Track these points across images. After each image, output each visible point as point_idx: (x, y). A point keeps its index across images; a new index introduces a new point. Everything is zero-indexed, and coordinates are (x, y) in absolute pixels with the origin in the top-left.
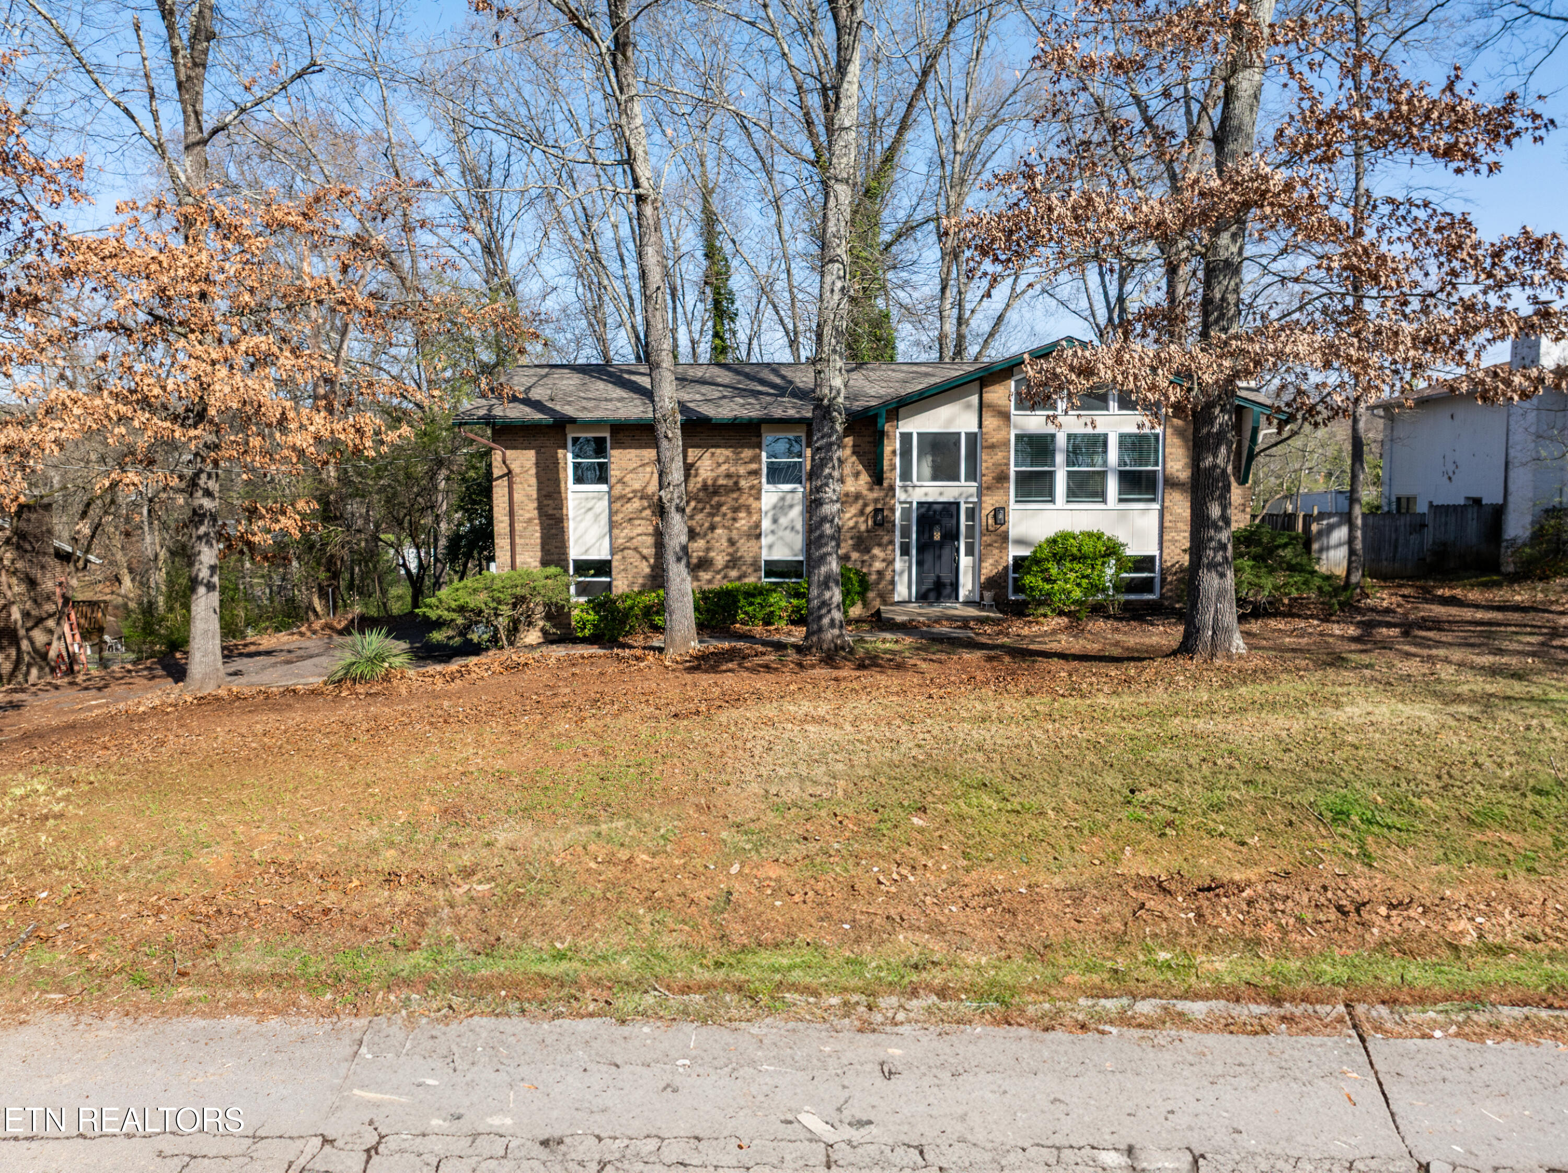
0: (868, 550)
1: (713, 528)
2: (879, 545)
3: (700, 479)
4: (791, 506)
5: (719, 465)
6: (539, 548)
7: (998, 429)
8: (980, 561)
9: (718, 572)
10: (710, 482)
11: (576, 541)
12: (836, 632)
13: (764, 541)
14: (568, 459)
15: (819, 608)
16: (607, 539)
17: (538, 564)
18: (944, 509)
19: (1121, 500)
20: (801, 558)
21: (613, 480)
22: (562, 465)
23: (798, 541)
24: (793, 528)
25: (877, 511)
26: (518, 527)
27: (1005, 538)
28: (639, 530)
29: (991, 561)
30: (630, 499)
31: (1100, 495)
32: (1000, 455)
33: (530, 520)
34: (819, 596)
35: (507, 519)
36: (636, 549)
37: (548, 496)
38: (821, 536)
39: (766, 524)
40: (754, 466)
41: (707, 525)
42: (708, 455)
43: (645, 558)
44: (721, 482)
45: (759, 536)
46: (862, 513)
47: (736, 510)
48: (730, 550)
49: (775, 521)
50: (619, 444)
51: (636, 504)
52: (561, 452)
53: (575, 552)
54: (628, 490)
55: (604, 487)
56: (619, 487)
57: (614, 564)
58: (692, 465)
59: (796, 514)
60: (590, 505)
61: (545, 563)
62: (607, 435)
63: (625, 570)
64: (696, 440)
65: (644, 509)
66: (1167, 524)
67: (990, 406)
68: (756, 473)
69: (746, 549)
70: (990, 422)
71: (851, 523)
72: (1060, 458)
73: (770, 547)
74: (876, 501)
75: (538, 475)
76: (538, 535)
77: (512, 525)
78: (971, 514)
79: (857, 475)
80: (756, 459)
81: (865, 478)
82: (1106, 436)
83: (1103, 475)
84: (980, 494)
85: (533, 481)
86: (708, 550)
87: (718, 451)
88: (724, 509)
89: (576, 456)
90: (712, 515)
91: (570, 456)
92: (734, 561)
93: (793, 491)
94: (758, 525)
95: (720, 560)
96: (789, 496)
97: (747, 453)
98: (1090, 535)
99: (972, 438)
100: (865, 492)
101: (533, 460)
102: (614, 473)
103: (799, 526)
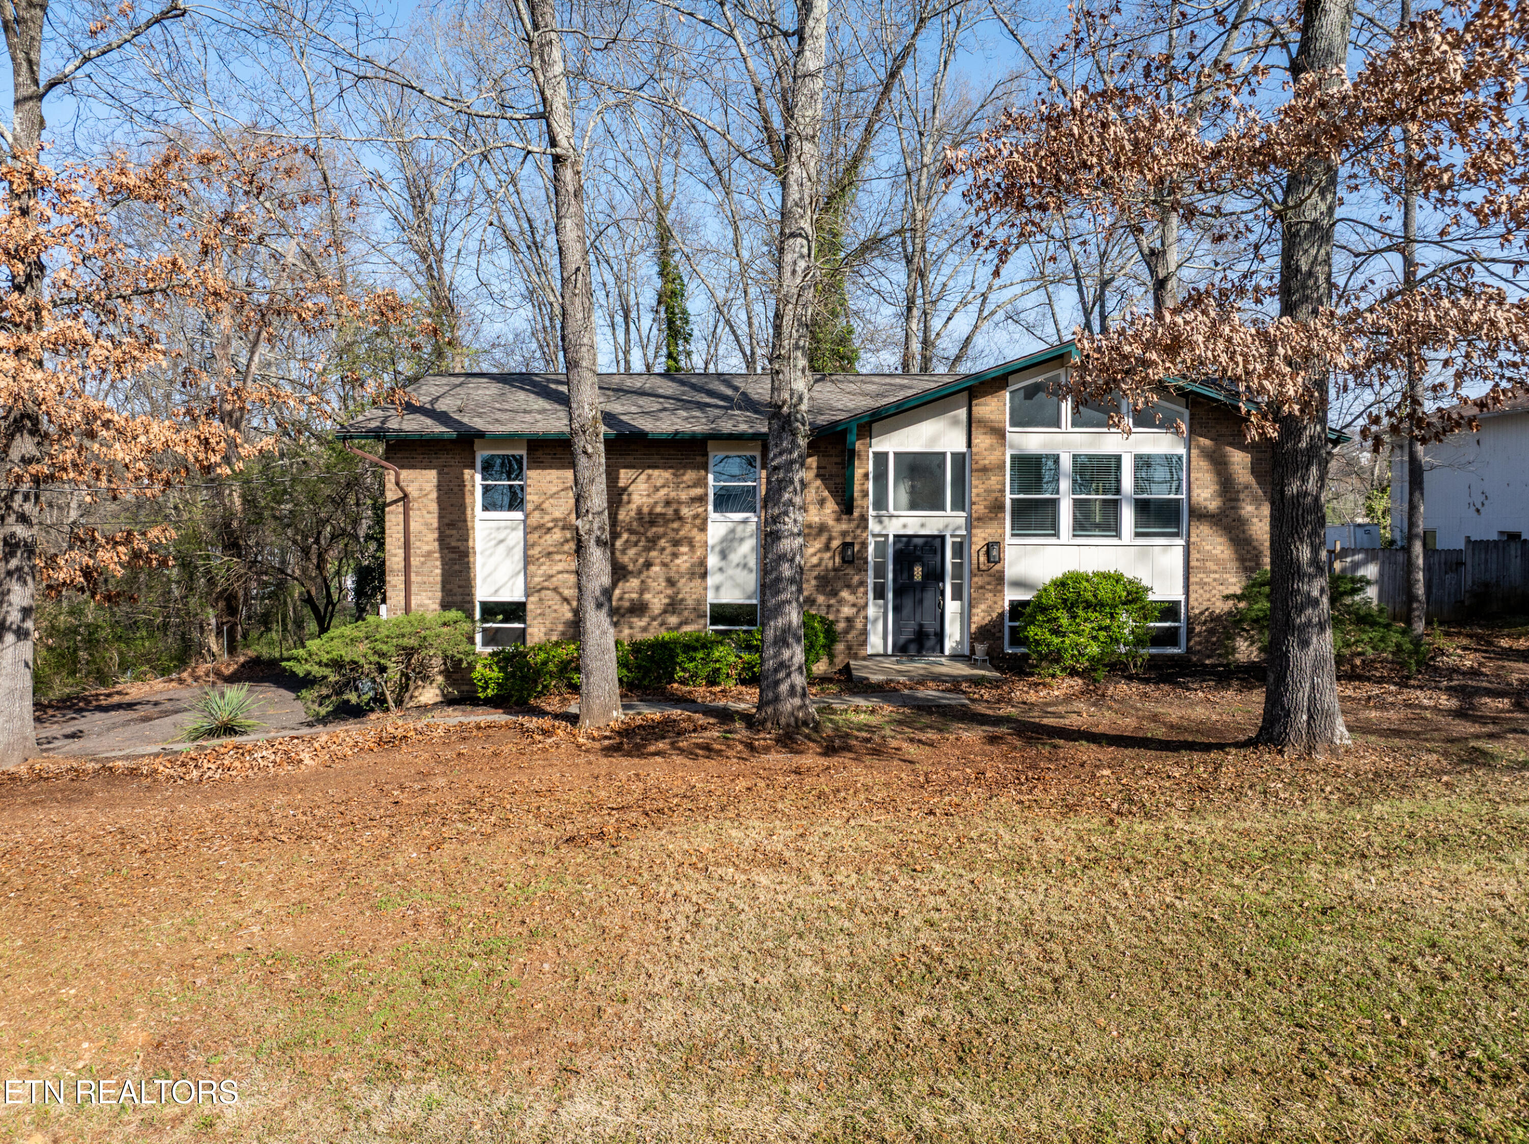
0: (834, 593)
1: (648, 565)
2: (848, 586)
3: (633, 506)
4: (742, 540)
5: (657, 489)
6: (439, 586)
7: (992, 448)
8: (971, 606)
9: (654, 619)
10: (646, 510)
11: (484, 580)
12: (797, 701)
13: (711, 581)
14: (476, 481)
15: (776, 671)
16: (521, 577)
17: (437, 606)
18: (926, 543)
19: (1138, 535)
20: (754, 602)
21: (529, 507)
22: (468, 488)
23: (750, 580)
24: (745, 566)
25: (846, 546)
26: (415, 561)
27: (999, 579)
28: (560, 567)
29: (983, 607)
30: (549, 530)
31: (1111, 527)
32: (994, 480)
33: (429, 554)
34: (775, 656)
35: (401, 552)
36: (555, 589)
37: (452, 525)
38: (779, 579)
39: (713, 561)
40: (698, 491)
41: (641, 560)
42: (643, 477)
43: (566, 600)
44: (658, 509)
45: (704, 575)
46: (827, 548)
47: (676, 543)
48: (669, 592)
49: (724, 555)
50: (537, 463)
51: (557, 535)
52: (467, 473)
53: (483, 592)
54: (547, 518)
55: (519, 515)
56: (537, 514)
57: (530, 607)
58: (625, 489)
59: (747, 549)
60: (501, 536)
61: (445, 606)
62: (524, 453)
63: (542, 614)
64: (630, 459)
65: (567, 541)
66: (1193, 563)
67: (982, 422)
68: (701, 499)
69: (688, 590)
70: (982, 441)
71: (815, 560)
72: (1065, 485)
73: (717, 588)
74: (844, 534)
75: (440, 500)
76: (438, 571)
77: (407, 559)
78: (959, 549)
79: (822, 502)
80: (702, 483)
81: (831, 506)
82: (1118, 458)
83: (1116, 504)
84: (969, 526)
85: (434, 507)
86: (642, 592)
87: (656, 473)
88: (662, 542)
89: (484, 479)
90: (648, 549)
91: (478, 477)
92: (673, 606)
93: (745, 522)
94: (702, 563)
95: (657, 603)
96: (740, 528)
97: (690, 476)
98: (1106, 576)
99: (959, 459)
100: (831, 523)
101: (435, 481)
102: (531, 498)
103: (752, 562)
